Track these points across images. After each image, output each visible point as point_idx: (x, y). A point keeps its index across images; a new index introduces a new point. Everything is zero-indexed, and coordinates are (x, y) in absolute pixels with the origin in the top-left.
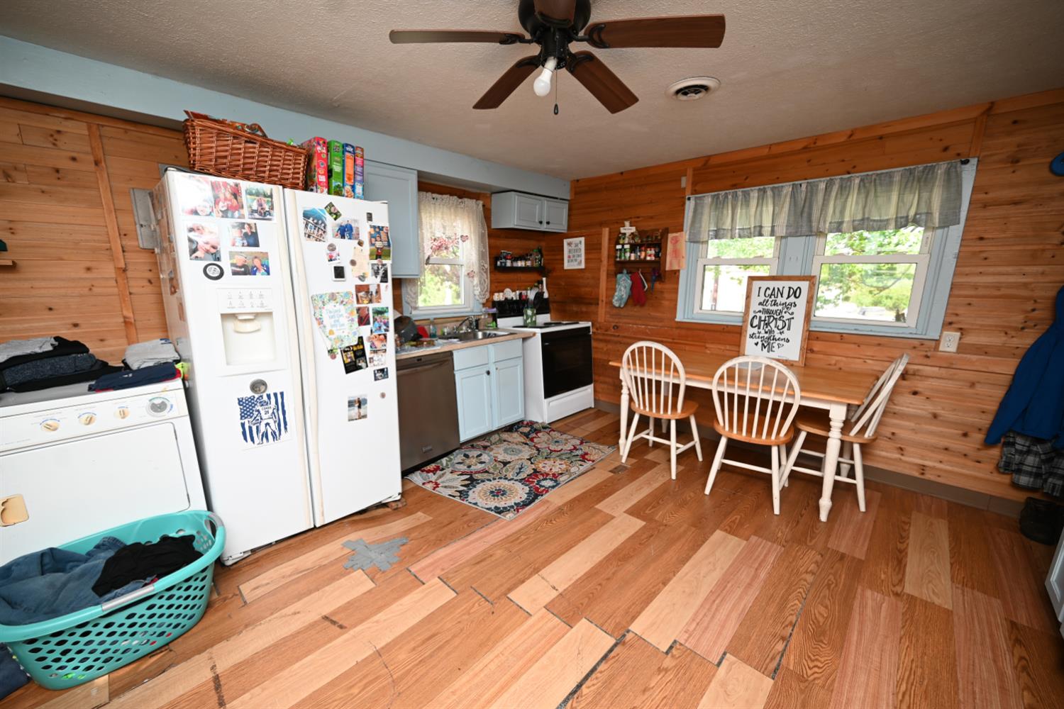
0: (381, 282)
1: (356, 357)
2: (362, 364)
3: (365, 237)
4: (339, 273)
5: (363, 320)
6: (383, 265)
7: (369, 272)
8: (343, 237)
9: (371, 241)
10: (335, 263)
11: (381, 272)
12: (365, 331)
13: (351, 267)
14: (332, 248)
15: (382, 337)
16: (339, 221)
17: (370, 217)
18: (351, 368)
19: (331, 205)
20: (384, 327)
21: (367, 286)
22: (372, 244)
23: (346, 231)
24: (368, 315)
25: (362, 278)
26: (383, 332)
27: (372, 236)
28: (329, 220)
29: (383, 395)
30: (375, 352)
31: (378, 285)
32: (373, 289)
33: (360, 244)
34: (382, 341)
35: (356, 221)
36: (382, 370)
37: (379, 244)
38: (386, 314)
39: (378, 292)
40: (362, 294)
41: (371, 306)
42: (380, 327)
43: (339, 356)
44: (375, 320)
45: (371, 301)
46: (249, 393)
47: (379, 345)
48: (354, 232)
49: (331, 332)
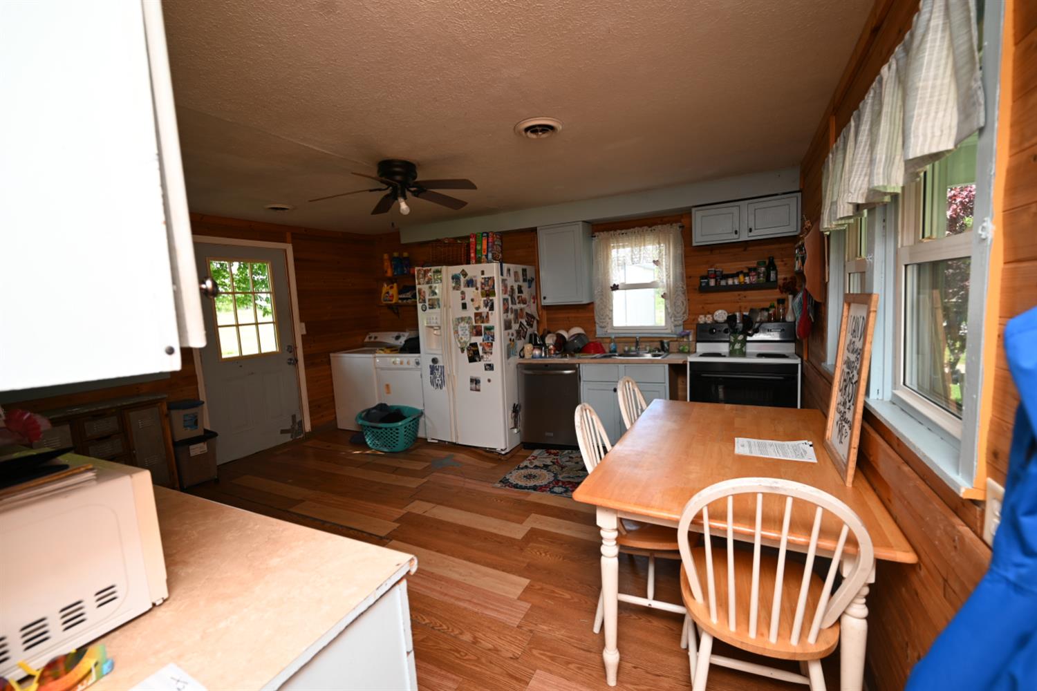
0: (490, 310)
1: (474, 354)
2: (477, 359)
3: (479, 285)
4: (464, 306)
5: (478, 333)
6: (491, 300)
7: (482, 304)
8: (468, 286)
9: (482, 287)
10: (463, 301)
11: (490, 304)
12: (478, 340)
13: (471, 303)
14: (463, 293)
15: (489, 344)
16: (467, 278)
17: (483, 273)
18: (472, 360)
19: (463, 270)
20: (491, 338)
21: (481, 313)
22: (482, 289)
23: (470, 283)
24: (481, 330)
25: (477, 308)
26: (491, 341)
27: (482, 284)
28: (462, 277)
29: (489, 381)
30: (485, 353)
31: (488, 313)
32: (484, 315)
33: (477, 289)
34: (489, 346)
35: (475, 277)
36: (490, 365)
37: (487, 288)
38: (492, 331)
39: (487, 316)
40: (478, 318)
41: (483, 325)
42: (488, 339)
43: (466, 351)
44: (485, 334)
45: (483, 322)
46: (431, 364)
47: (487, 349)
48: (474, 283)
49: (462, 338)
